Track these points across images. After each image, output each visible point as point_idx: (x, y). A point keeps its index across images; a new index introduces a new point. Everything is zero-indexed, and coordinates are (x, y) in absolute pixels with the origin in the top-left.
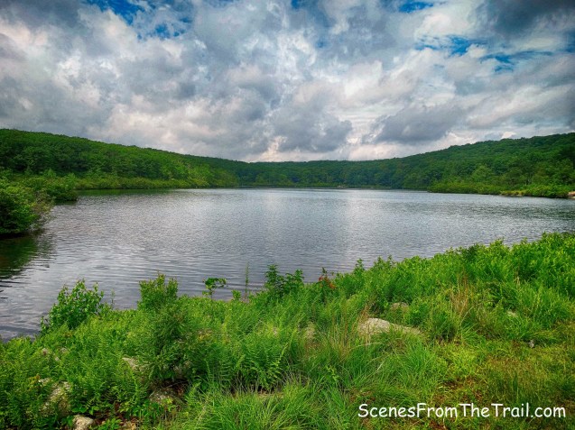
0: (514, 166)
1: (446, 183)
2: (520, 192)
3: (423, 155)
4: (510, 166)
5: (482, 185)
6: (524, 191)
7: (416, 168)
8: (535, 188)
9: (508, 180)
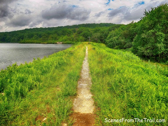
0: (44, 35)
1: (25, 40)
2: (46, 43)
3: (16, 31)
4: (43, 35)
5: (36, 41)
6: (47, 42)
7: (15, 35)
8: (49, 41)
9: (42, 39)
